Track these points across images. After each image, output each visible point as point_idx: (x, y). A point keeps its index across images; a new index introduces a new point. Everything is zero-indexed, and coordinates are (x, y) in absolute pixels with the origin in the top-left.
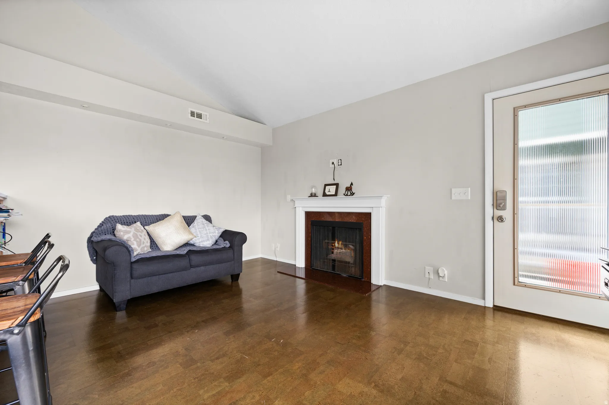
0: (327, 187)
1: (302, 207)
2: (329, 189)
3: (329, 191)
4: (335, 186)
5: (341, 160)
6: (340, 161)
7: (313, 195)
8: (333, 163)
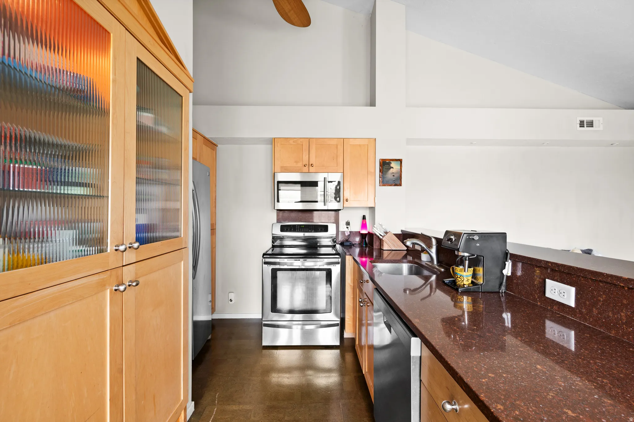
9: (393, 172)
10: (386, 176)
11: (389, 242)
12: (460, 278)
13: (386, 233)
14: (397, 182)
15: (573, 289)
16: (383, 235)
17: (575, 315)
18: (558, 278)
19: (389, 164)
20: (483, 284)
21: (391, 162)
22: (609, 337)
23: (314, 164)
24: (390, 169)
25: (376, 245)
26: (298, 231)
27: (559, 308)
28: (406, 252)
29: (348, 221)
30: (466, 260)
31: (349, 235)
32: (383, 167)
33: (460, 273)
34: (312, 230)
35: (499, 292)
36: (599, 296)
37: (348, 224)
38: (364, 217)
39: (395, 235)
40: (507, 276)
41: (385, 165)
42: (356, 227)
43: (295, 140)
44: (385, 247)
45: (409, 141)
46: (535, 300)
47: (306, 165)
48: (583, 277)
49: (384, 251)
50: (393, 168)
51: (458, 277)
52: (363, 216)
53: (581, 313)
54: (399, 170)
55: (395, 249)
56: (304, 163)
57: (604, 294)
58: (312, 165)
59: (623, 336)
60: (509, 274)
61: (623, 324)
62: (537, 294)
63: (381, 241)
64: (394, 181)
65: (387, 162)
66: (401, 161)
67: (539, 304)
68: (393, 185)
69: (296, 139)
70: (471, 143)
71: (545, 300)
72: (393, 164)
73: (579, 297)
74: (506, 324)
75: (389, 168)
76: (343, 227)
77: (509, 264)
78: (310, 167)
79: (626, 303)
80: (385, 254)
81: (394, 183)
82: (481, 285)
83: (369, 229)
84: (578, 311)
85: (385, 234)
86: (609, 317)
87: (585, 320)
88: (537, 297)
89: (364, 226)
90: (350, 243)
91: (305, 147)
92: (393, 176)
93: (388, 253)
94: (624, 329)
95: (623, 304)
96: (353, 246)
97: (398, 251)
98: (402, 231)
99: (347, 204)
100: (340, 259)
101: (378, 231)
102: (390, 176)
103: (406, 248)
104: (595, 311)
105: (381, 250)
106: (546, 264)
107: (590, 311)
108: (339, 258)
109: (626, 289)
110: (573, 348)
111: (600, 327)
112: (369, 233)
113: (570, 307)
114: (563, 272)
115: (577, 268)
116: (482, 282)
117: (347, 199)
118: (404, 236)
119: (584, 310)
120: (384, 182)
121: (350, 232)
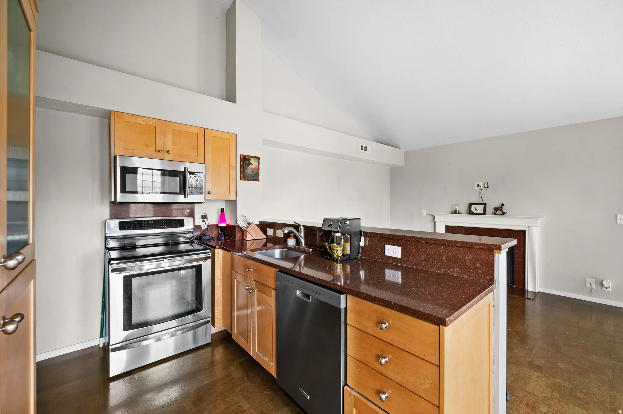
0: (473, 206)
1: (443, 222)
2: (476, 208)
3: (476, 210)
4: (483, 206)
5: (488, 183)
6: (486, 184)
7: (455, 212)
8: (478, 186)
9: (252, 168)
10: (247, 171)
11: (252, 233)
12: (336, 252)
13: (249, 224)
14: (255, 177)
15: (400, 248)
16: (246, 226)
17: (401, 262)
18: (392, 243)
19: (249, 160)
20: (350, 254)
21: (251, 158)
22: (417, 270)
23: (171, 151)
24: (250, 165)
25: (238, 236)
26: (146, 227)
27: (392, 260)
28: (265, 240)
29: (205, 214)
30: (342, 239)
31: (207, 229)
32: (244, 163)
33: (336, 248)
34: (165, 226)
35: (357, 258)
36: (412, 249)
37: (204, 217)
38: (222, 210)
39: (256, 225)
40: (362, 246)
41: (245, 160)
42: (213, 220)
43: (145, 119)
44: (249, 237)
45: (266, 142)
46: (378, 258)
47: (160, 151)
48: (405, 240)
49: (248, 242)
50: (252, 164)
51: (335, 252)
52: (222, 208)
53: (404, 260)
54: (258, 167)
55: (257, 239)
56: (158, 149)
57: (414, 248)
58: (169, 152)
59: (423, 268)
60: (363, 245)
61: (423, 261)
62: (380, 255)
63: (243, 232)
64: (253, 176)
65: (247, 158)
66: (258, 158)
67: (381, 260)
68: (252, 180)
69: (147, 118)
70: (305, 150)
71: (385, 257)
72: (252, 161)
73: (403, 252)
74: (362, 279)
75: (249, 163)
76: (199, 221)
77: (363, 239)
78: (166, 154)
79: (424, 250)
80: (249, 244)
81: (253, 178)
82: (349, 255)
83: (229, 221)
84: (402, 260)
85: (248, 226)
86: (417, 259)
87: (406, 264)
88: (380, 257)
89: (222, 218)
90: (209, 236)
91: (159, 129)
92: (253, 171)
93: (251, 242)
94: (423, 264)
95: (423, 251)
96: (211, 240)
97: (259, 240)
98: (259, 222)
99: (209, 197)
100: (211, 254)
101: (241, 223)
102: (249, 171)
103: (265, 237)
104: (411, 257)
105: (243, 241)
106: (386, 236)
107: (409, 258)
108: (209, 252)
109: (424, 243)
110: (400, 281)
111: (413, 266)
112: (228, 225)
113: (399, 258)
114: (395, 239)
115: (403, 236)
116: (349, 253)
117: (210, 192)
118: (263, 226)
119: (405, 259)
120: (244, 177)
121: (208, 226)
